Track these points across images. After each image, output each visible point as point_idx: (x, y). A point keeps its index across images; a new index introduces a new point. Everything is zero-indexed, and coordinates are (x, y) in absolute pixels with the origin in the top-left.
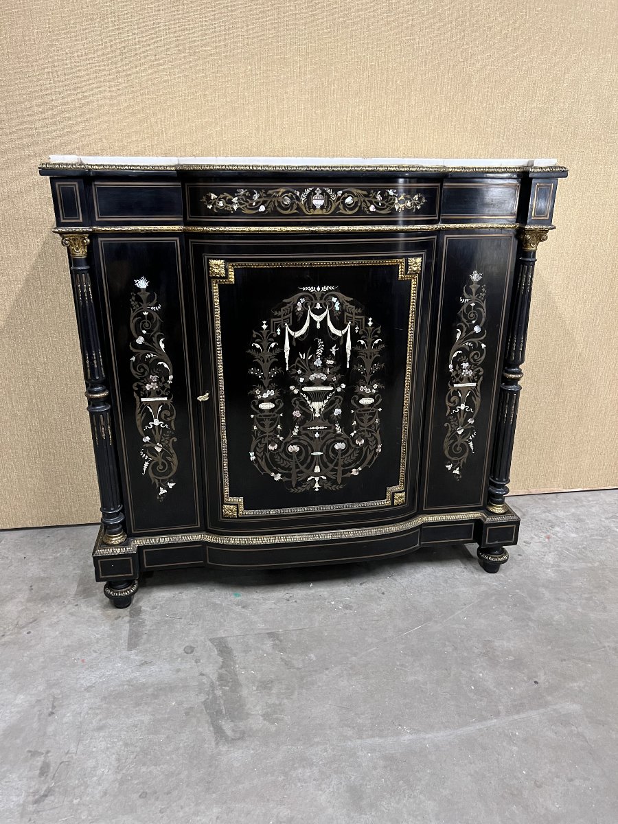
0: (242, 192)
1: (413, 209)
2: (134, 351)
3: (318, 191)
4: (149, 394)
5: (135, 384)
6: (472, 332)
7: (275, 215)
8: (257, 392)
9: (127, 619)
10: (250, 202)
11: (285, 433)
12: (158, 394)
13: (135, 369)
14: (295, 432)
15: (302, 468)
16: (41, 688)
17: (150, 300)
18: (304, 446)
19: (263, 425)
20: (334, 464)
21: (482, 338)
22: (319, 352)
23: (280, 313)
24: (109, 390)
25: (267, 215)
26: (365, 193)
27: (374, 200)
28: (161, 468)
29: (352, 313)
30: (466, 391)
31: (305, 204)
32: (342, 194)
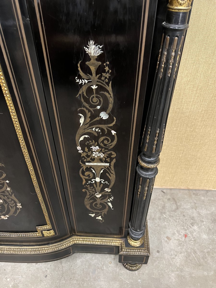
6: (97, 119)
21: (111, 125)
30: (99, 169)
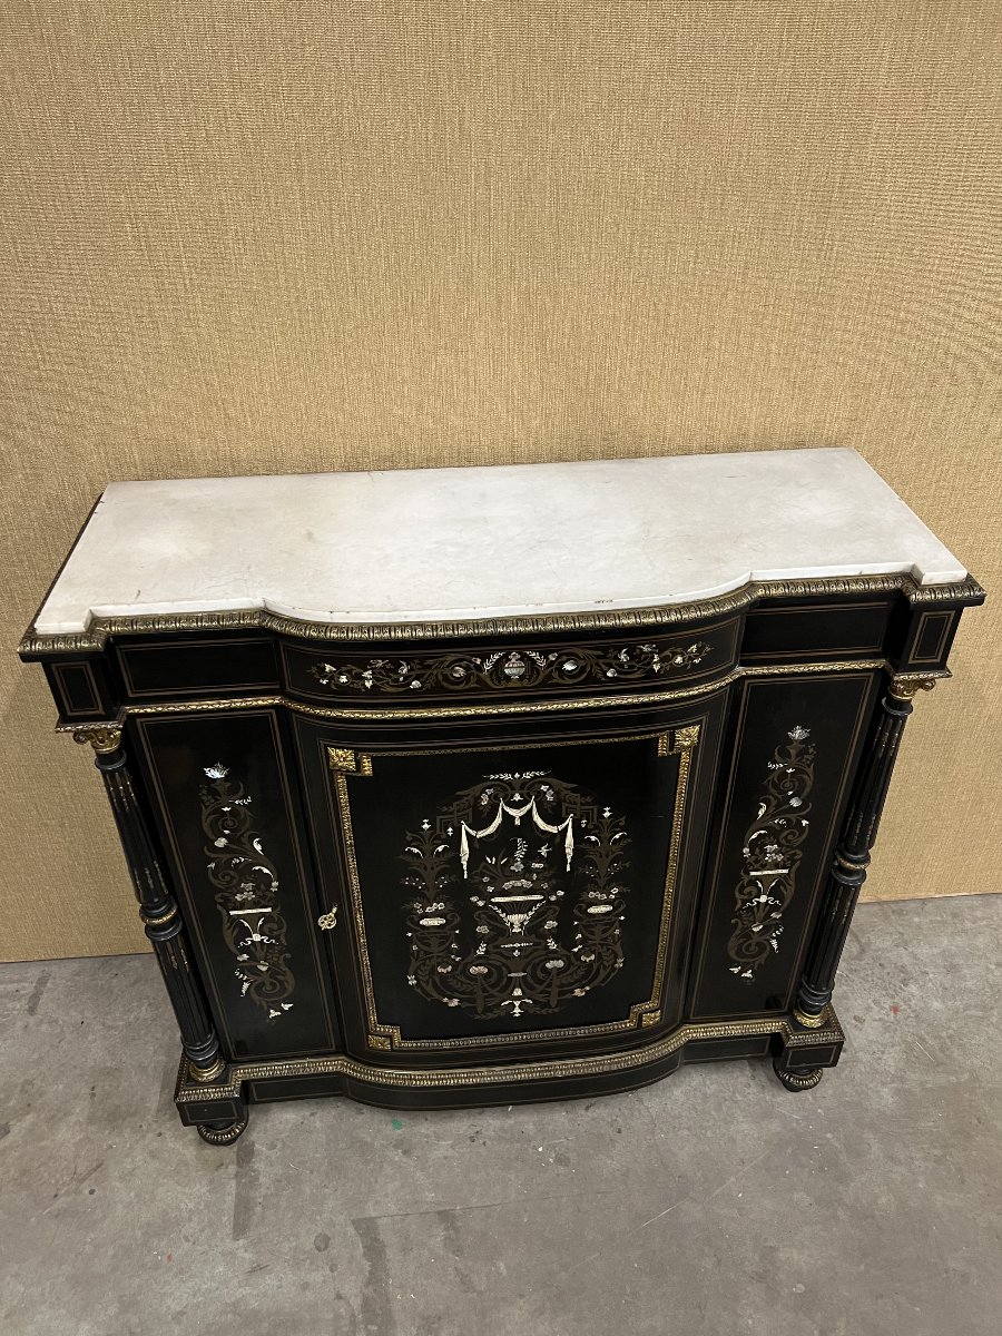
0: (380, 663)
1: (687, 665)
2: (213, 856)
3: (514, 656)
4: (242, 906)
5: (219, 895)
6: (786, 807)
7: (440, 693)
8: (417, 906)
9: (232, 1169)
10: (395, 676)
11: (464, 952)
12: (255, 905)
13: (216, 878)
14: (481, 951)
15: (492, 992)
16: (112, 1310)
17: (233, 792)
18: (492, 965)
19: (429, 945)
20: (545, 984)
21: (804, 813)
22: (519, 854)
23: (451, 809)
24: (178, 904)
25: (427, 692)
26: (599, 653)
27: (614, 663)
28: (269, 987)
29: (575, 804)
30: (770, 880)
31: (491, 674)
32: (557, 658)
